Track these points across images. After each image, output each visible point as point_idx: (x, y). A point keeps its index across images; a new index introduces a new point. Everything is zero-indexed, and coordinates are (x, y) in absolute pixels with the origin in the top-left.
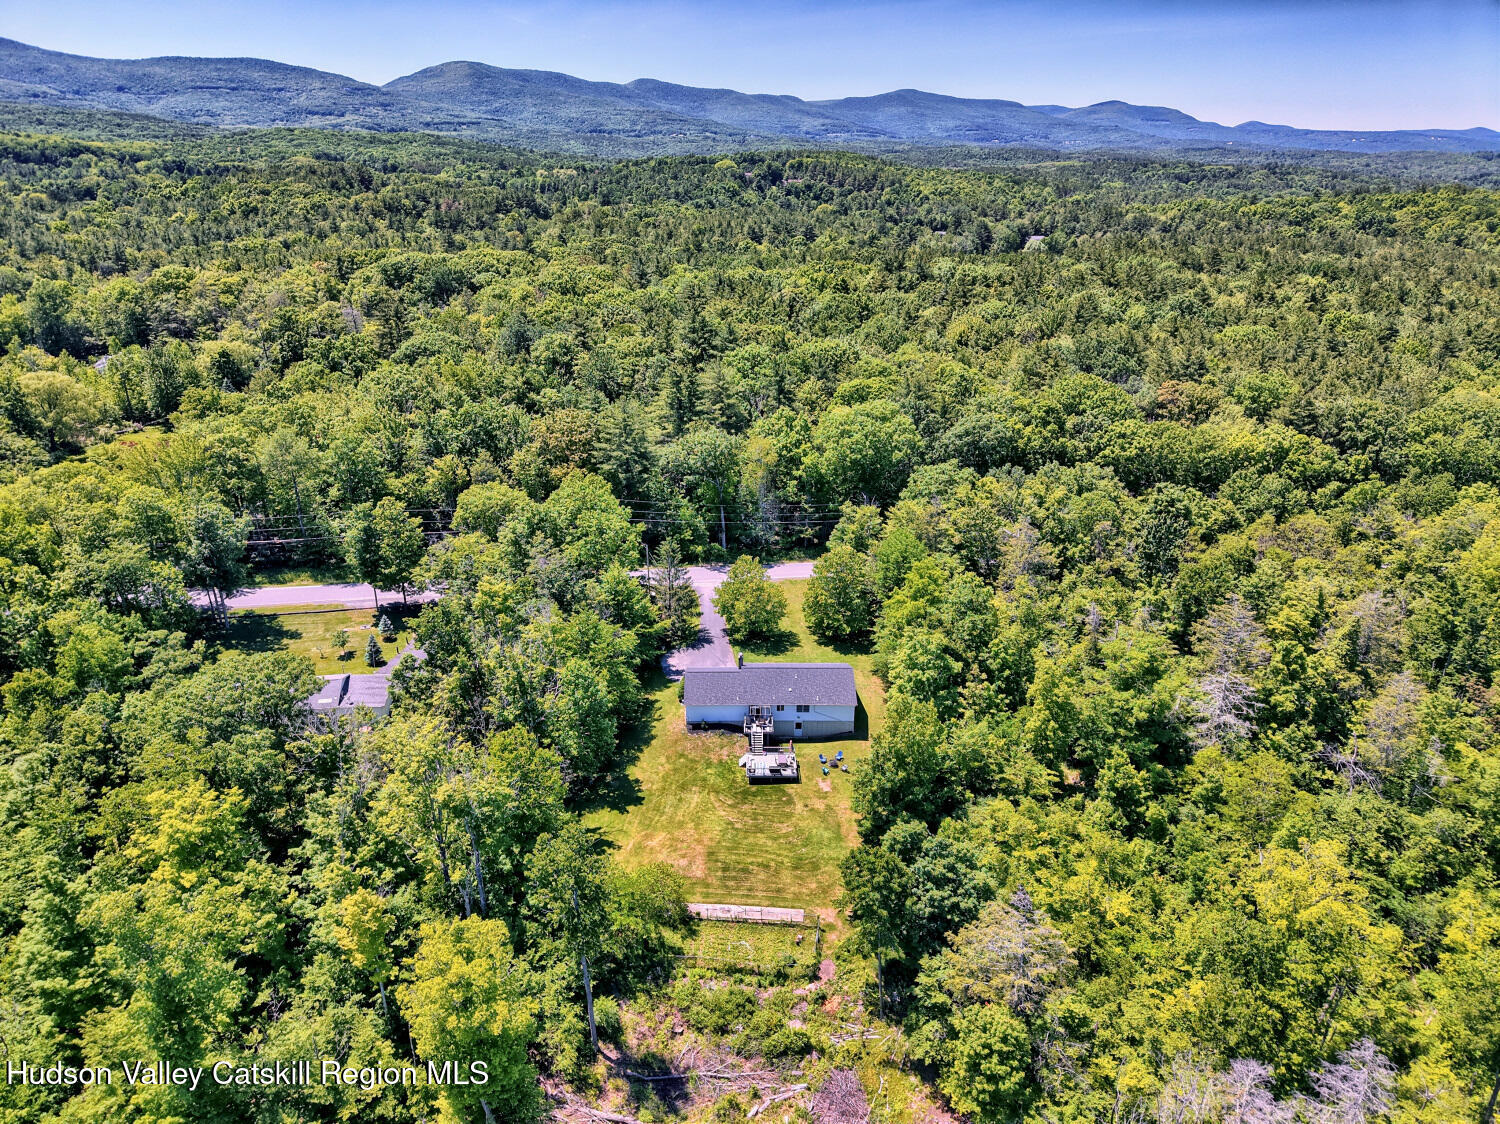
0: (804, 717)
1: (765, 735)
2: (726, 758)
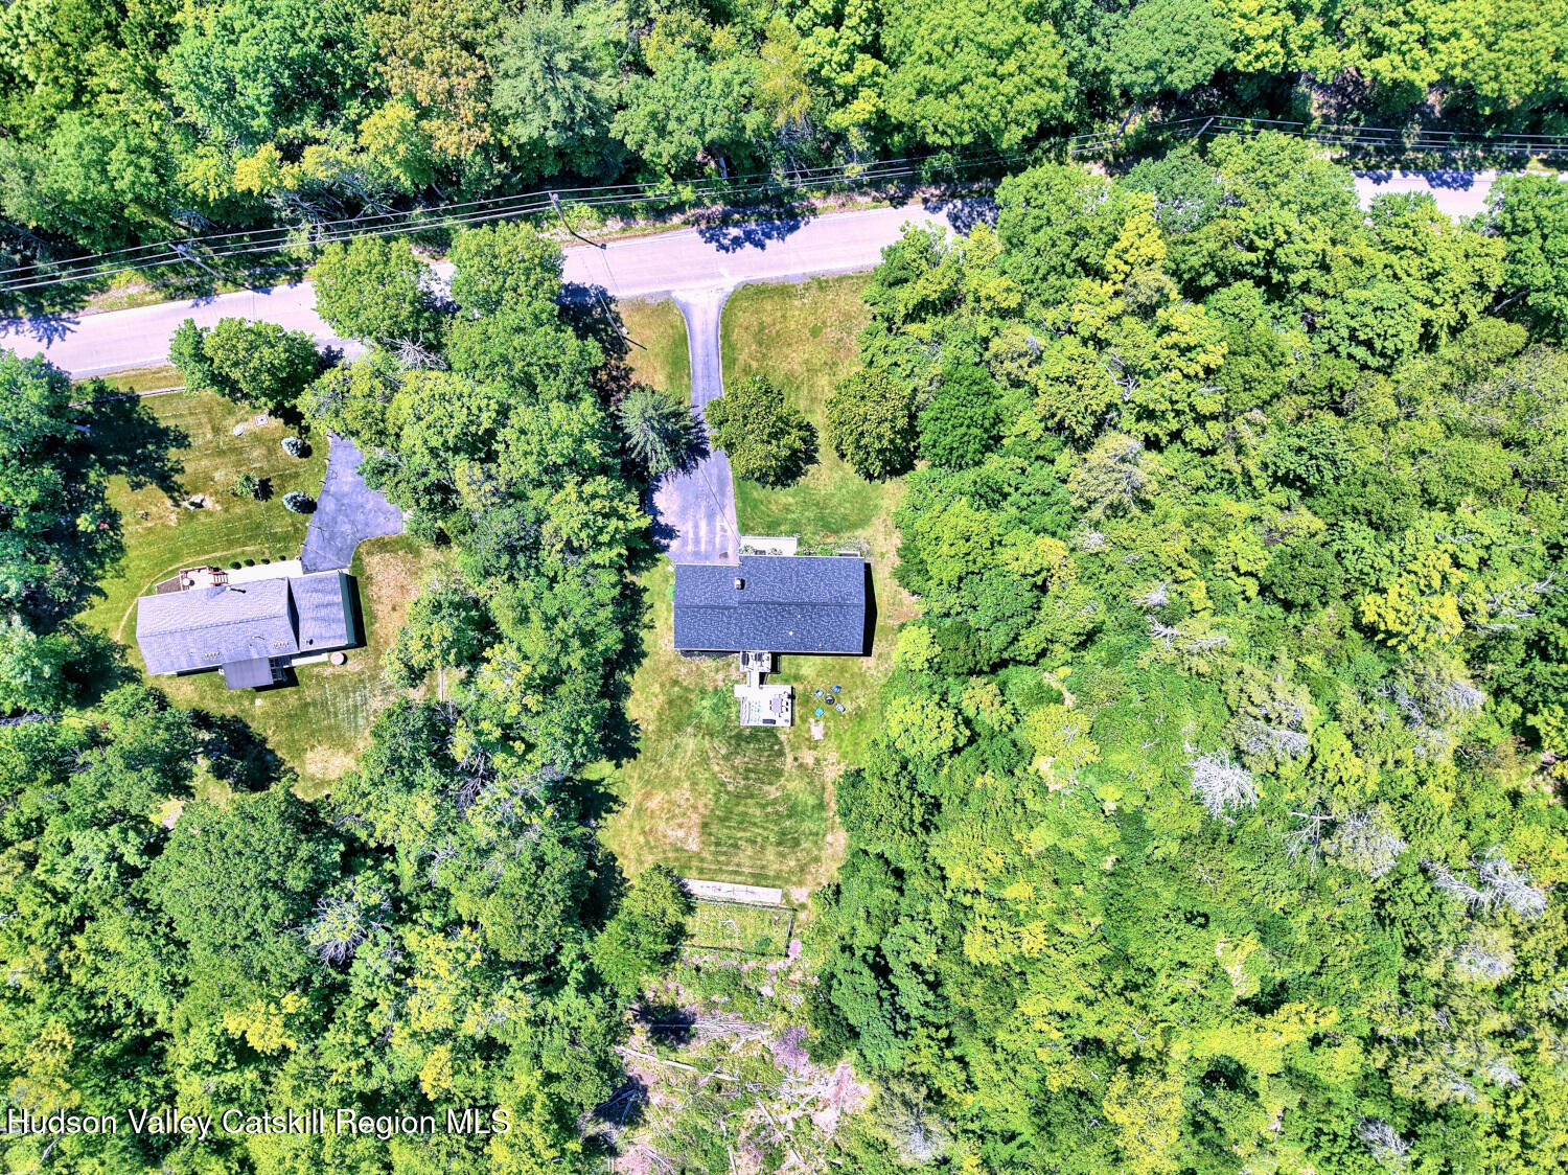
2: (721, 684)
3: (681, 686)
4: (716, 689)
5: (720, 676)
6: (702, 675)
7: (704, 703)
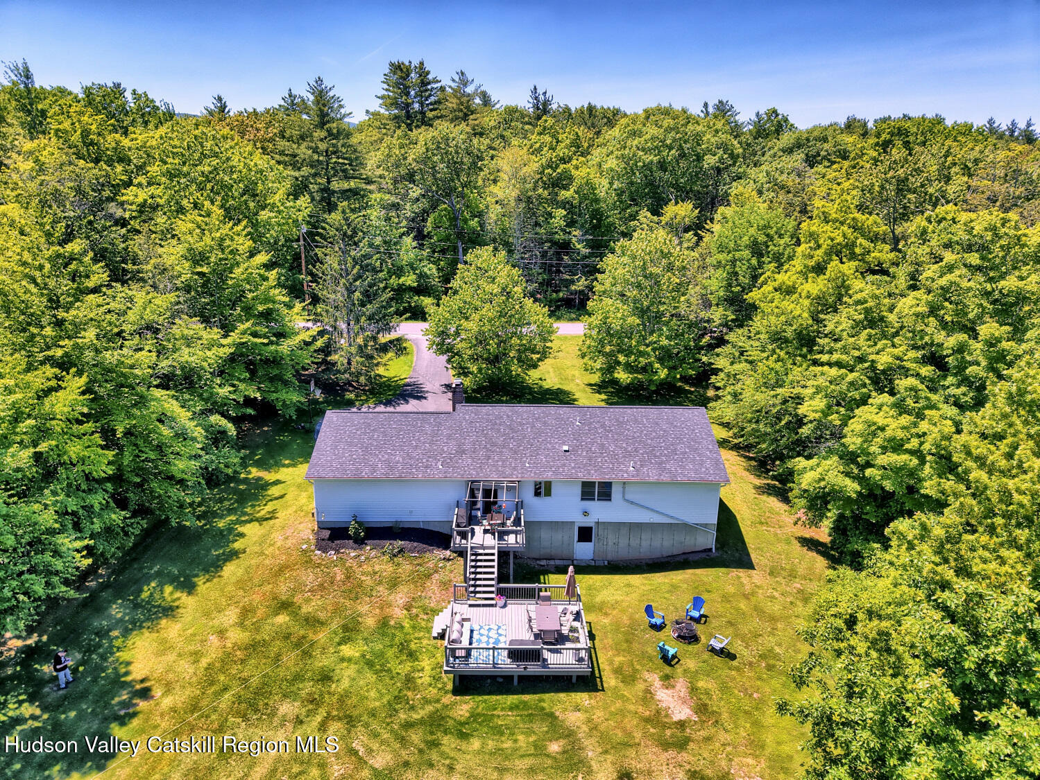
0: (600, 512)
1: (503, 555)
2: (398, 613)
3: (295, 615)
4: (384, 623)
5: (400, 597)
6: (355, 590)
7: (346, 650)
